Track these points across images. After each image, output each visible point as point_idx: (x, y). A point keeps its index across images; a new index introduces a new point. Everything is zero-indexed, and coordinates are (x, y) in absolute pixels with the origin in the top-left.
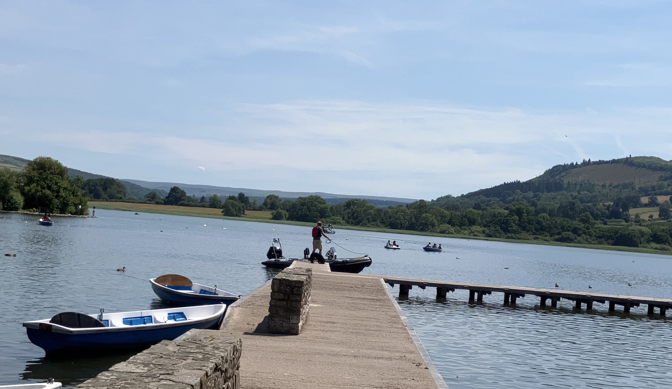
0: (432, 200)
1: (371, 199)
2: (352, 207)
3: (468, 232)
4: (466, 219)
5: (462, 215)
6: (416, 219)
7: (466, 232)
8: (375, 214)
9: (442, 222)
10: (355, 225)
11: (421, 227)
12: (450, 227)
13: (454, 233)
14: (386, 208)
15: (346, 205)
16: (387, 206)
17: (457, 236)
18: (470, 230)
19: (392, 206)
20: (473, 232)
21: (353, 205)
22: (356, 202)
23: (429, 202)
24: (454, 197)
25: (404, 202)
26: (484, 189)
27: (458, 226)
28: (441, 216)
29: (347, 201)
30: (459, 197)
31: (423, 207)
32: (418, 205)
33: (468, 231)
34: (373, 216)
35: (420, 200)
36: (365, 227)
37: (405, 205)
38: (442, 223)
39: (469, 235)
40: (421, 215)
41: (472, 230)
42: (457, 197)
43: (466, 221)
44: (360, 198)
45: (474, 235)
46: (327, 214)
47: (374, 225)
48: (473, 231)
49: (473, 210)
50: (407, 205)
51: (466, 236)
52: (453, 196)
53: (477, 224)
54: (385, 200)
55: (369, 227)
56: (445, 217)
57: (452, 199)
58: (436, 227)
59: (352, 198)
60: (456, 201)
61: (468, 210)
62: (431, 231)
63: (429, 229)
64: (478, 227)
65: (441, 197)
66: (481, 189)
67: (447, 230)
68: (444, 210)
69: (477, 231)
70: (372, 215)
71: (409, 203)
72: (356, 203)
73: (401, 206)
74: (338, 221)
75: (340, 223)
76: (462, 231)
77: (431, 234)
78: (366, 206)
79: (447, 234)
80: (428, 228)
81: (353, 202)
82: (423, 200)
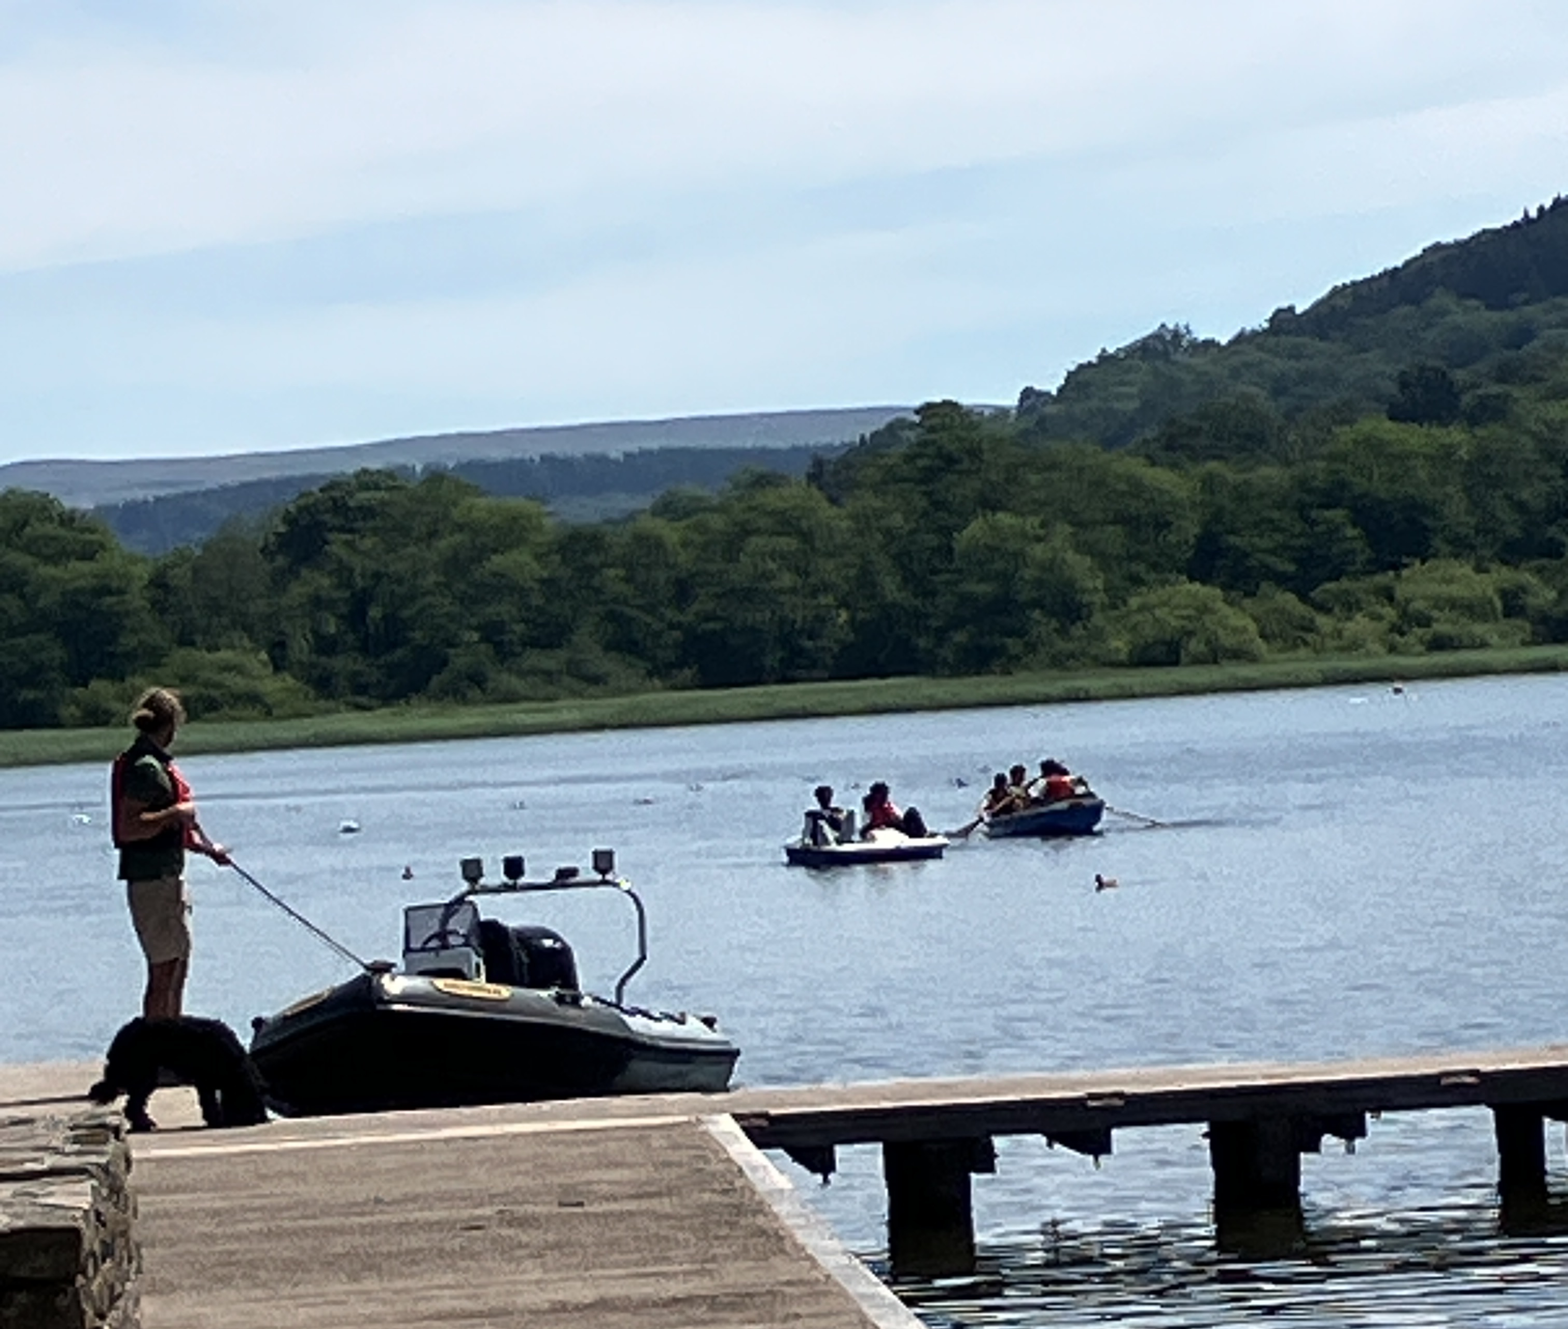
0: (1027, 393)
1: (497, 454)
2: (337, 545)
3: (1384, 626)
4: (1337, 515)
5: (1303, 484)
6: (909, 579)
7: (1359, 624)
8: (542, 581)
9: (1140, 568)
10: (387, 700)
11: (960, 637)
12: (1220, 605)
13: (1260, 645)
14: (632, 516)
15: (284, 543)
16: (644, 502)
17: (1290, 667)
18: (1391, 598)
19: (690, 489)
20: (1424, 621)
21: (342, 530)
22: (363, 496)
23: (1002, 412)
24: (1210, 344)
25: (782, 444)
26: (1465, 235)
27: (1282, 580)
28: (1121, 519)
29: (289, 501)
30: (1255, 333)
31: (950, 461)
32: (910, 458)
33: (1379, 618)
34: (537, 600)
35: (927, 409)
36: (475, 703)
37: (799, 472)
38: (1136, 581)
39: (1392, 649)
40: (947, 532)
41: (1408, 601)
42: (1241, 339)
43: (1351, 532)
44: (398, 459)
45: (1438, 644)
46: (128, 642)
47: (548, 676)
48: (1419, 605)
49: (1388, 429)
50: (819, 463)
51: (1368, 654)
52: (1201, 337)
53: (1437, 542)
54: (615, 453)
55: (510, 698)
56: (1162, 525)
57: (1198, 361)
58: (1098, 619)
59: (329, 469)
60: (1235, 374)
61: (1345, 435)
62: (1059, 662)
63: (1032, 648)
64: (1463, 569)
65: (1104, 358)
66: (1437, 247)
67: (1190, 634)
68: (1138, 467)
69: (1453, 604)
70: (522, 592)
71: (830, 448)
72: (368, 512)
73: (762, 481)
74: (236, 682)
75: (253, 698)
76: (1322, 621)
77: (1058, 687)
78: (460, 528)
79: (1198, 661)
80: (1020, 633)
81: (338, 507)
82: (947, 404)
